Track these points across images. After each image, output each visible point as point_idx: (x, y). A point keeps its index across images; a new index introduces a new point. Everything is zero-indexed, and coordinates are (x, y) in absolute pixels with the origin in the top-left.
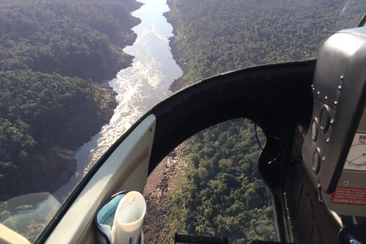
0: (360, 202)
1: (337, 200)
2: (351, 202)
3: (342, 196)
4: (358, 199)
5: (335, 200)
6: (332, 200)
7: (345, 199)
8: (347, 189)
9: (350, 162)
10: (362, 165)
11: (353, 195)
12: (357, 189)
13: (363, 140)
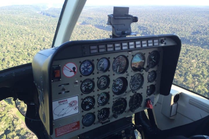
0: (69, 131)
1: (59, 135)
2: (65, 133)
3: (60, 132)
4: (68, 130)
5: (58, 135)
6: (56, 136)
7: (62, 133)
8: (61, 128)
9: (58, 115)
10: (64, 114)
11: (65, 129)
12: (66, 126)
13: (60, 103)
